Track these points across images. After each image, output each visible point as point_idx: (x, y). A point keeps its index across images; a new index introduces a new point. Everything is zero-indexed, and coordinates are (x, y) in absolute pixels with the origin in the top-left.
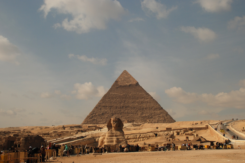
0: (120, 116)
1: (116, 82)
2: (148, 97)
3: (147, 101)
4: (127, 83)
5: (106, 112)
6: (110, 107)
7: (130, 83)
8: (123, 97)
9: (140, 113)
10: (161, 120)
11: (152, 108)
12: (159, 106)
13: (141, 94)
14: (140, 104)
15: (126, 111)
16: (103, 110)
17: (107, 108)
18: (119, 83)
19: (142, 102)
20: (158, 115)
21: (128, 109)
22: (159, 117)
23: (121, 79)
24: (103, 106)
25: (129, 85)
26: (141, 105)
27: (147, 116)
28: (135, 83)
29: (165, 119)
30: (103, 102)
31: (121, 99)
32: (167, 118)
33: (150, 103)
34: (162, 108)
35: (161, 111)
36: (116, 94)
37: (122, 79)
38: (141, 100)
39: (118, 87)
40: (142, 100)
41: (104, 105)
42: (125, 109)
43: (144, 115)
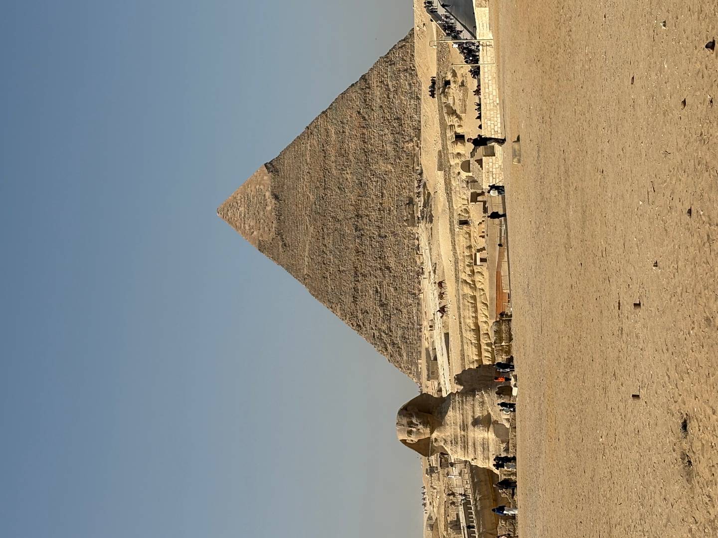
0: (393, 239)
1: (262, 248)
2: (322, 130)
3: (336, 133)
4: (269, 208)
5: (377, 291)
6: (356, 275)
7: (268, 194)
8: (319, 224)
9: (381, 162)
10: (410, 85)
11: (364, 118)
12: (357, 89)
13: (312, 157)
14: (348, 160)
15: (374, 215)
16: (369, 302)
17: (359, 288)
18: (266, 237)
19: (343, 154)
20: (391, 96)
21: (366, 208)
22: (396, 91)
23: (251, 228)
24: (355, 302)
25: (273, 201)
26: (351, 157)
27: (391, 138)
28: (267, 178)
29: (406, 70)
30: (341, 302)
31: (328, 235)
32: (403, 60)
33: (342, 123)
34: (363, 78)
35: (374, 82)
36: (307, 249)
37: (252, 224)
38: (333, 159)
39: (280, 243)
40: (332, 152)
41: (348, 300)
42: (365, 220)
43: (389, 148)
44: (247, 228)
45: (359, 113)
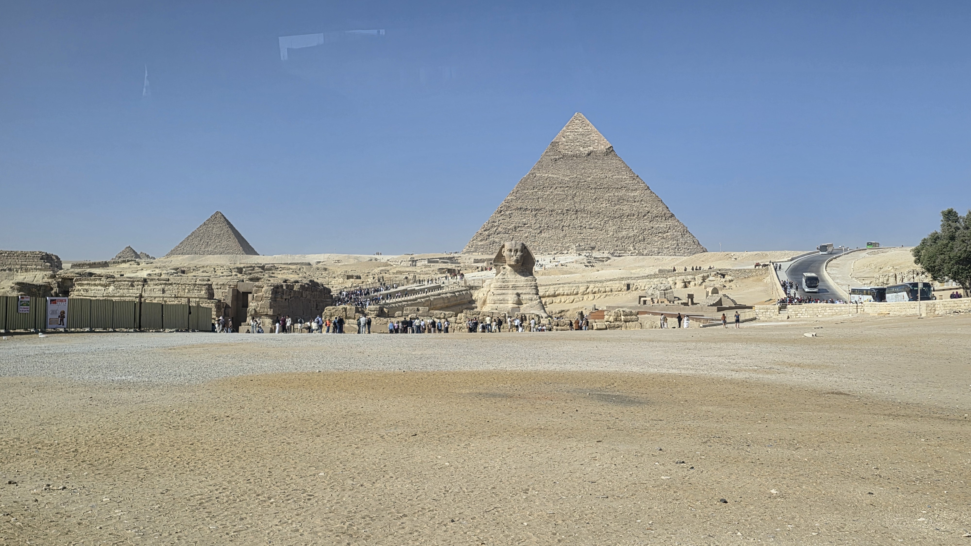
0: (561, 235)
1: (554, 144)
2: (636, 187)
3: (634, 196)
4: (581, 149)
5: (525, 224)
6: (536, 210)
7: (591, 148)
8: (571, 184)
9: (614, 227)
10: (668, 248)
11: (645, 215)
12: (665, 211)
13: (618, 179)
14: (615, 205)
15: (577, 223)
16: (517, 219)
17: (527, 212)
18: (561, 147)
19: (621, 200)
20: (660, 235)
21: (582, 217)
22: (663, 238)
23: (567, 136)
24: (518, 209)
25: (586, 152)
26: (618, 206)
27: (630, 235)
28: (602, 148)
29: (677, 245)
30: (517, 199)
31: (564, 191)
32: (685, 243)
33: (641, 201)
34: (672, 215)
35: (670, 222)
36: (553, 176)
37: (570, 137)
38: (616, 194)
39: (557, 157)
40: (621, 194)
41: (519, 204)
42: (574, 217)
43: (624, 233)
44: (568, 134)
45: (648, 212)
